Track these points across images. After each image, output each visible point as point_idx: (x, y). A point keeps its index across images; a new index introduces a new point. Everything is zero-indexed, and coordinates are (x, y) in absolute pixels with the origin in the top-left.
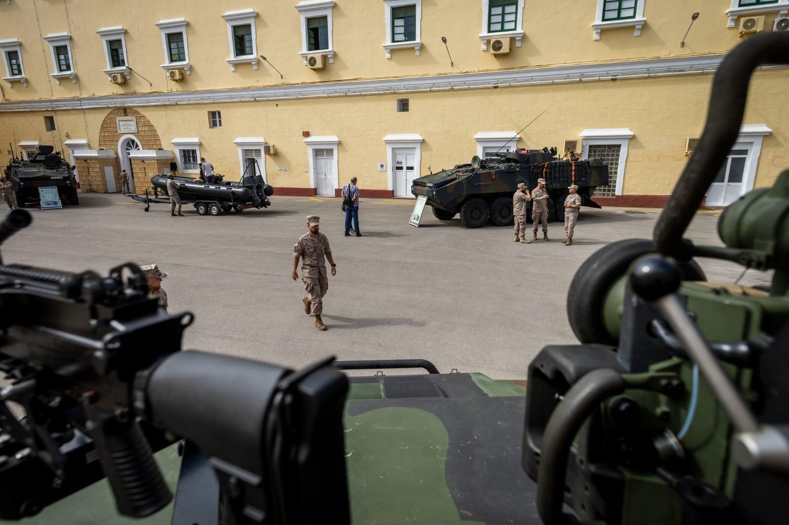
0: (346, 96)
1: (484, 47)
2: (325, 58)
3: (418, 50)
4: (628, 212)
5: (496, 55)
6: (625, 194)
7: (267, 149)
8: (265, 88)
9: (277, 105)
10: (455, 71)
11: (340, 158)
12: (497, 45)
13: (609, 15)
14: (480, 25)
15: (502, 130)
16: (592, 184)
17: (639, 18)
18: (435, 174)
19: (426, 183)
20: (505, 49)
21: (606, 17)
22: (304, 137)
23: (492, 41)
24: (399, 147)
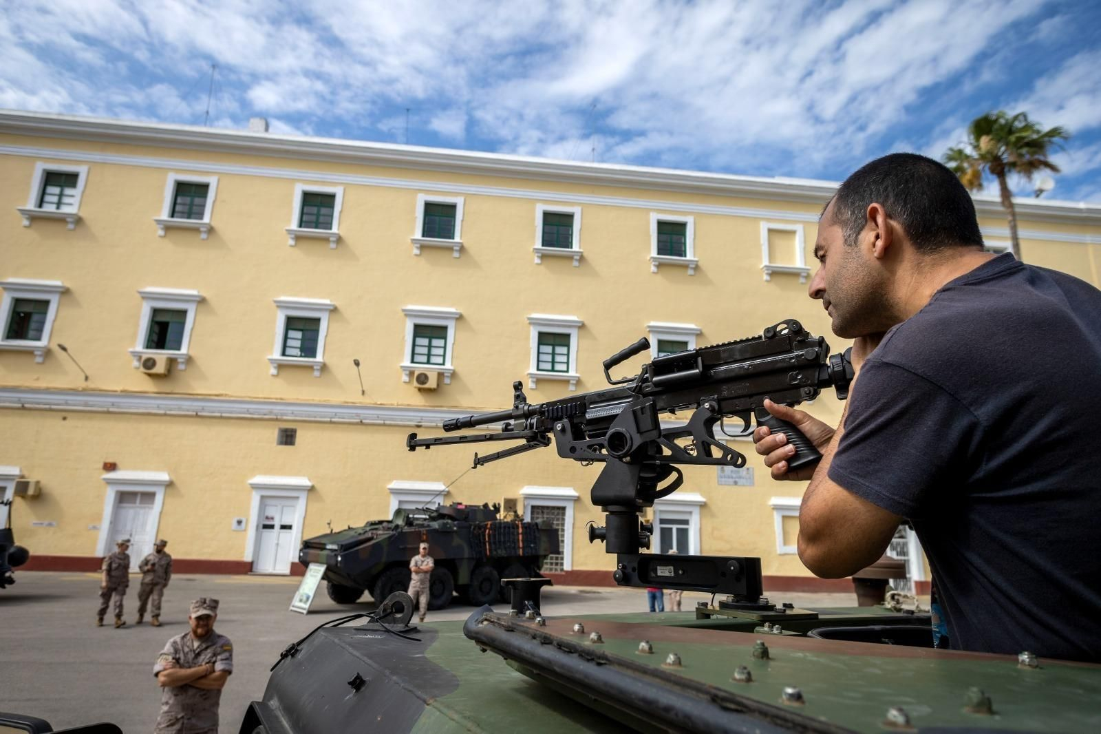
0: (197, 416)
1: (406, 378)
2: (172, 362)
3: (318, 370)
4: (582, 592)
5: (420, 390)
6: (576, 568)
7: (22, 488)
8: (47, 391)
9: (65, 419)
10: (366, 401)
11: (165, 508)
12: (422, 379)
13: (542, 366)
14: (401, 355)
15: (424, 479)
16: (542, 552)
17: (572, 373)
18: (339, 533)
19: (325, 544)
20: (432, 383)
21: (540, 368)
22: (104, 472)
23: (416, 374)
24: (270, 495)
